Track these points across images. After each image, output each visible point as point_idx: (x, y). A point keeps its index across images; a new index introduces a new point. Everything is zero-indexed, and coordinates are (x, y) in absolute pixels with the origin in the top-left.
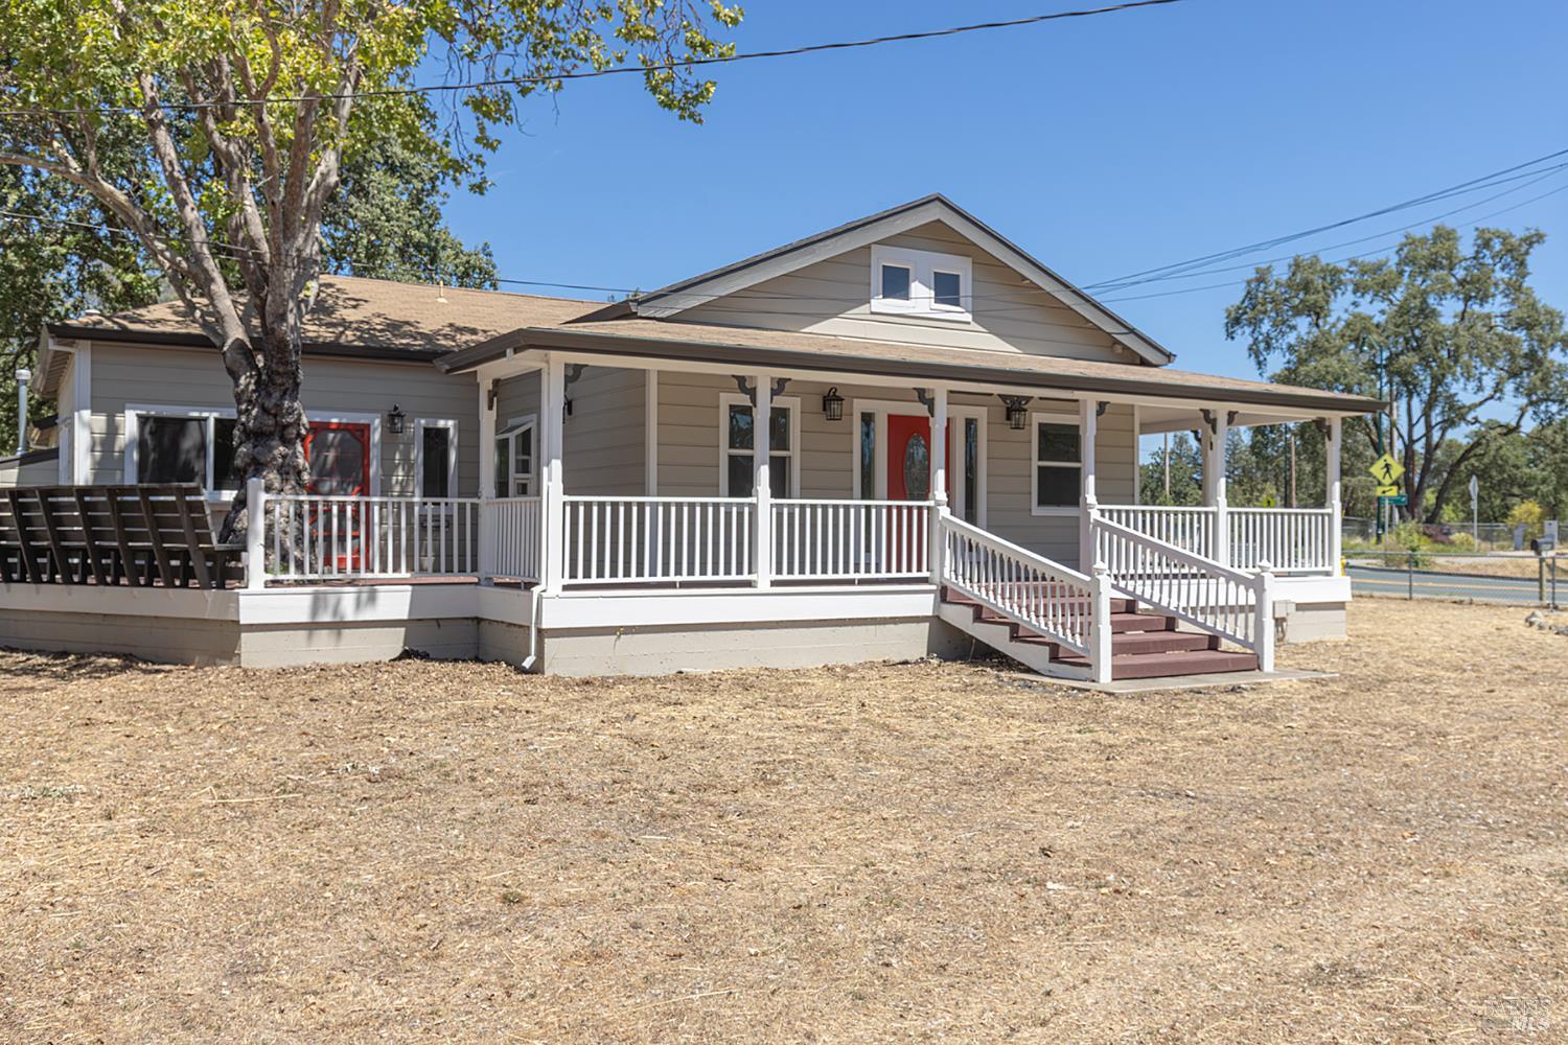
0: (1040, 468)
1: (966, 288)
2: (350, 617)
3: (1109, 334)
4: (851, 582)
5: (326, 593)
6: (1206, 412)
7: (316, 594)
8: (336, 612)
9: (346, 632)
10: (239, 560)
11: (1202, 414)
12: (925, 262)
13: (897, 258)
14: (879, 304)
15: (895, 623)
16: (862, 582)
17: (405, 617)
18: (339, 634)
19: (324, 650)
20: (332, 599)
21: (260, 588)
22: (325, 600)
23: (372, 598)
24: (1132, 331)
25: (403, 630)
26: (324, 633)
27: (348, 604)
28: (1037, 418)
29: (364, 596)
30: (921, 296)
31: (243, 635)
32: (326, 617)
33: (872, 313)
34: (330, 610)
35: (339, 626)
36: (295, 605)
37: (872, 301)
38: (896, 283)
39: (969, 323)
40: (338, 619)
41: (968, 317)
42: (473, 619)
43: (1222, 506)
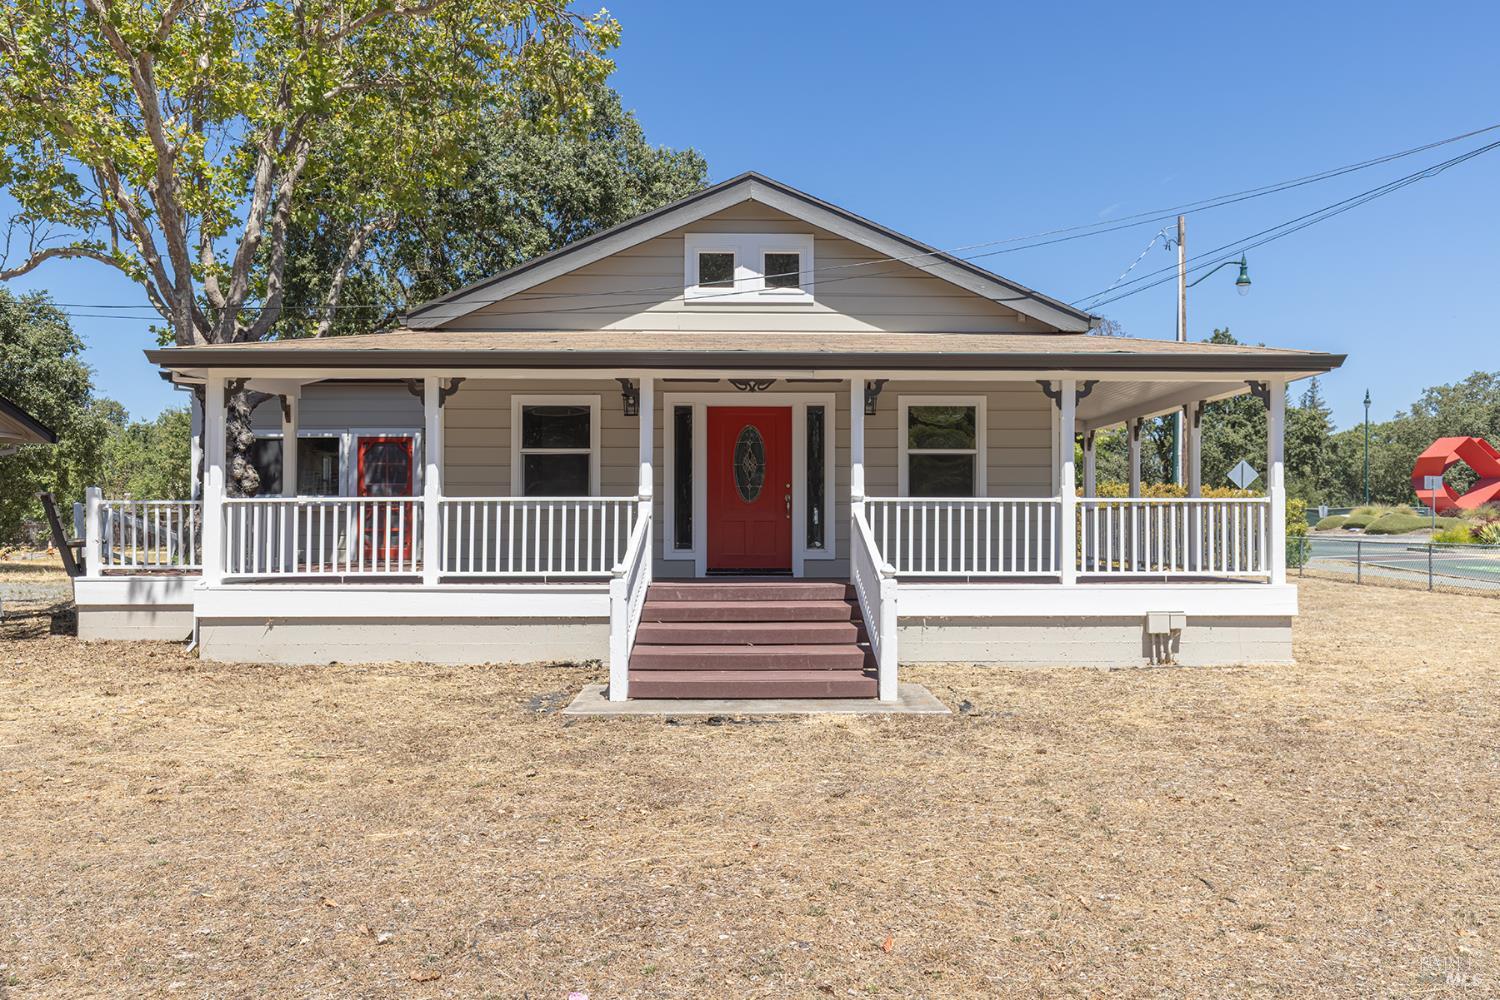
0: (912, 457)
1: (806, 268)
2: (161, 600)
3: (994, 301)
4: (540, 580)
5: (141, 581)
6: (1046, 384)
7: (132, 581)
8: (149, 594)
9: (159, 614)
11: (1040, 387)
12: (749, 247)
13: (716, 244)
14: (693, 292)
15: (583, 624)
16: (551, 580)
18: (154, 615)
19: (140, 628)
20: (146, 586)
21: (97, 576)
22: (141, 587)
23: (180, 584)
24: (1029, 295)
26: (140, 613)
27: (159, 590)
28: (905, 403)
29: (172, 584)
30: (748, 282)
31: (80, 614)
32: (141, 600)
33: (686, 304)
34: (144, 594)
35: (153, 608)
36: (116, 591)
37: (686, 291)
38: (717, 270)
39: (811, 304)
40: (150, 603)
41: (810, 298)
43: (1068, 496)
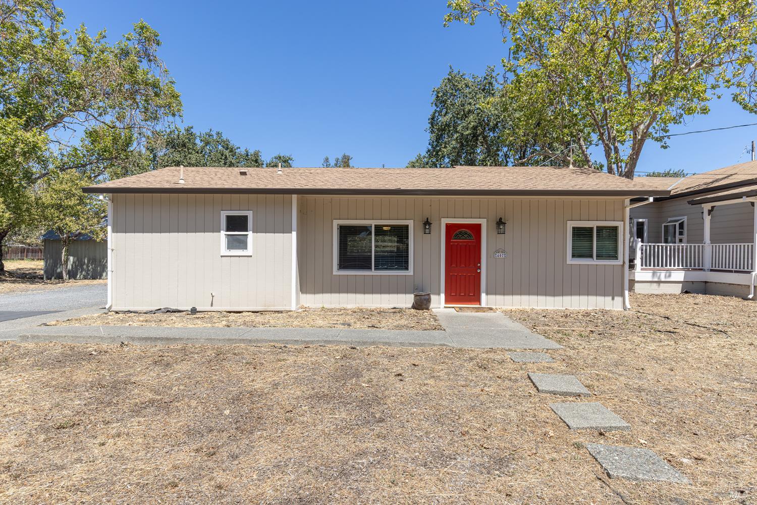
2: (663, 279)
7: (654, 273)
8: (659, 278)
9: (661, 284)
10: (633, 262)
17: (683, 280)
18: (659, 285)
20: (658, 274)
21: (640, 271)
22: (656, 275)
23: (671, 274)
25: (681, 284)
26: (655, 284)
27: (663, 276)
29: (668, 274)
31: (636, 284)
32: (656, 280)
34: (657, 278)
35: (659, 282)
36: (647, 276)
40: (659, 280)
42: (703, 282)
